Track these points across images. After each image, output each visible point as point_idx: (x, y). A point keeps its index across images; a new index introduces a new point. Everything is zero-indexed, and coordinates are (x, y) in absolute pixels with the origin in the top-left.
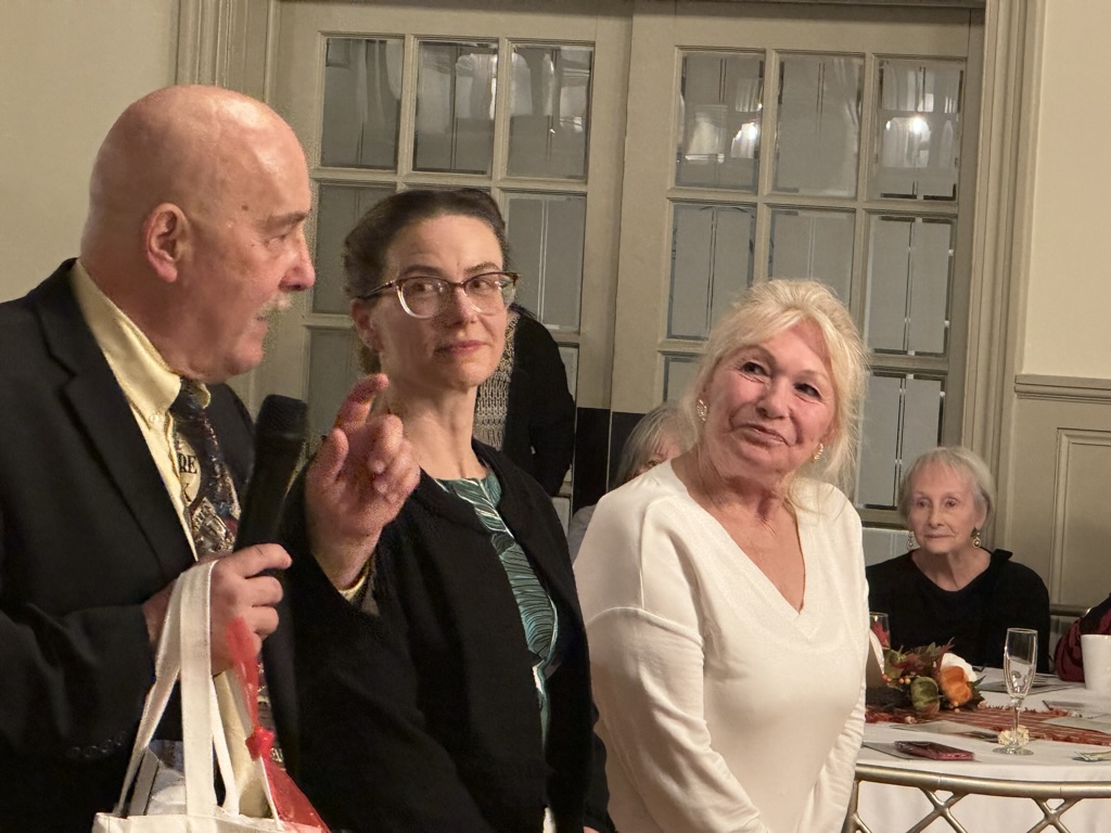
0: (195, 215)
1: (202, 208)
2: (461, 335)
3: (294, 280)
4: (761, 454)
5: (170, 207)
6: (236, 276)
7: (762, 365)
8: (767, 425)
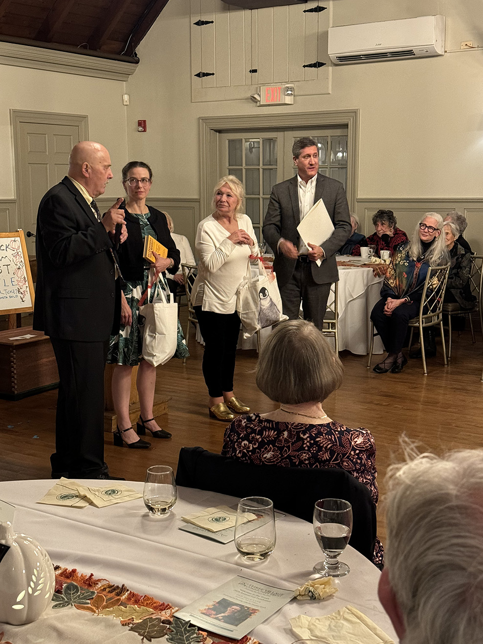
0: (91, 165)
1: (92, 163)
2: (139, 190)
3: (109, 177)
4: (223, 209)
5: (86, 163)
6: (100, 176)
7: (220, 193)
8: (222, 204)
